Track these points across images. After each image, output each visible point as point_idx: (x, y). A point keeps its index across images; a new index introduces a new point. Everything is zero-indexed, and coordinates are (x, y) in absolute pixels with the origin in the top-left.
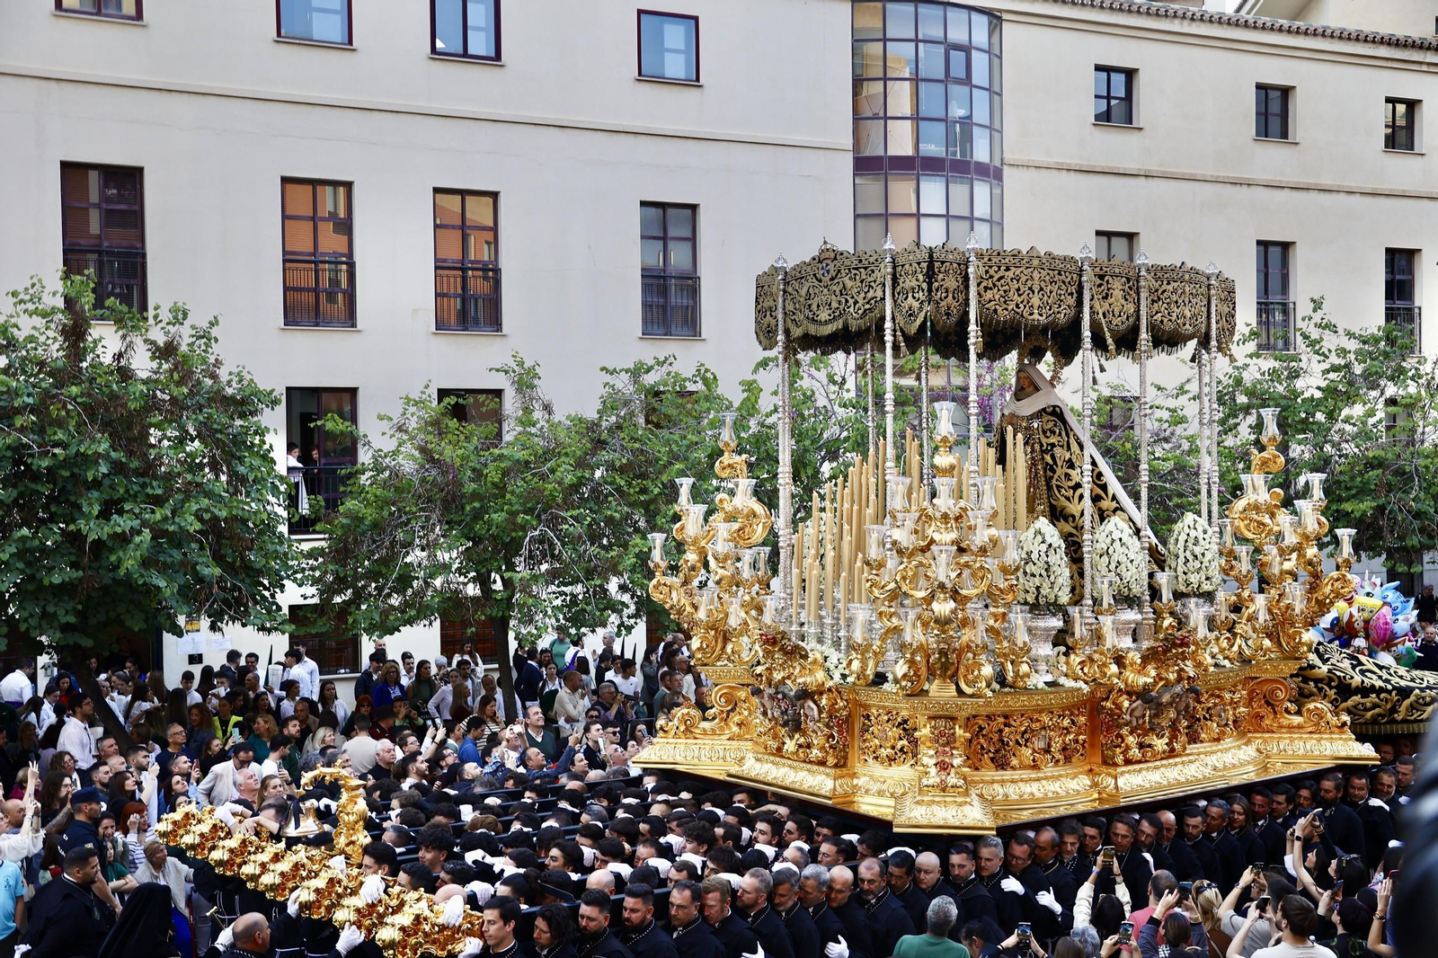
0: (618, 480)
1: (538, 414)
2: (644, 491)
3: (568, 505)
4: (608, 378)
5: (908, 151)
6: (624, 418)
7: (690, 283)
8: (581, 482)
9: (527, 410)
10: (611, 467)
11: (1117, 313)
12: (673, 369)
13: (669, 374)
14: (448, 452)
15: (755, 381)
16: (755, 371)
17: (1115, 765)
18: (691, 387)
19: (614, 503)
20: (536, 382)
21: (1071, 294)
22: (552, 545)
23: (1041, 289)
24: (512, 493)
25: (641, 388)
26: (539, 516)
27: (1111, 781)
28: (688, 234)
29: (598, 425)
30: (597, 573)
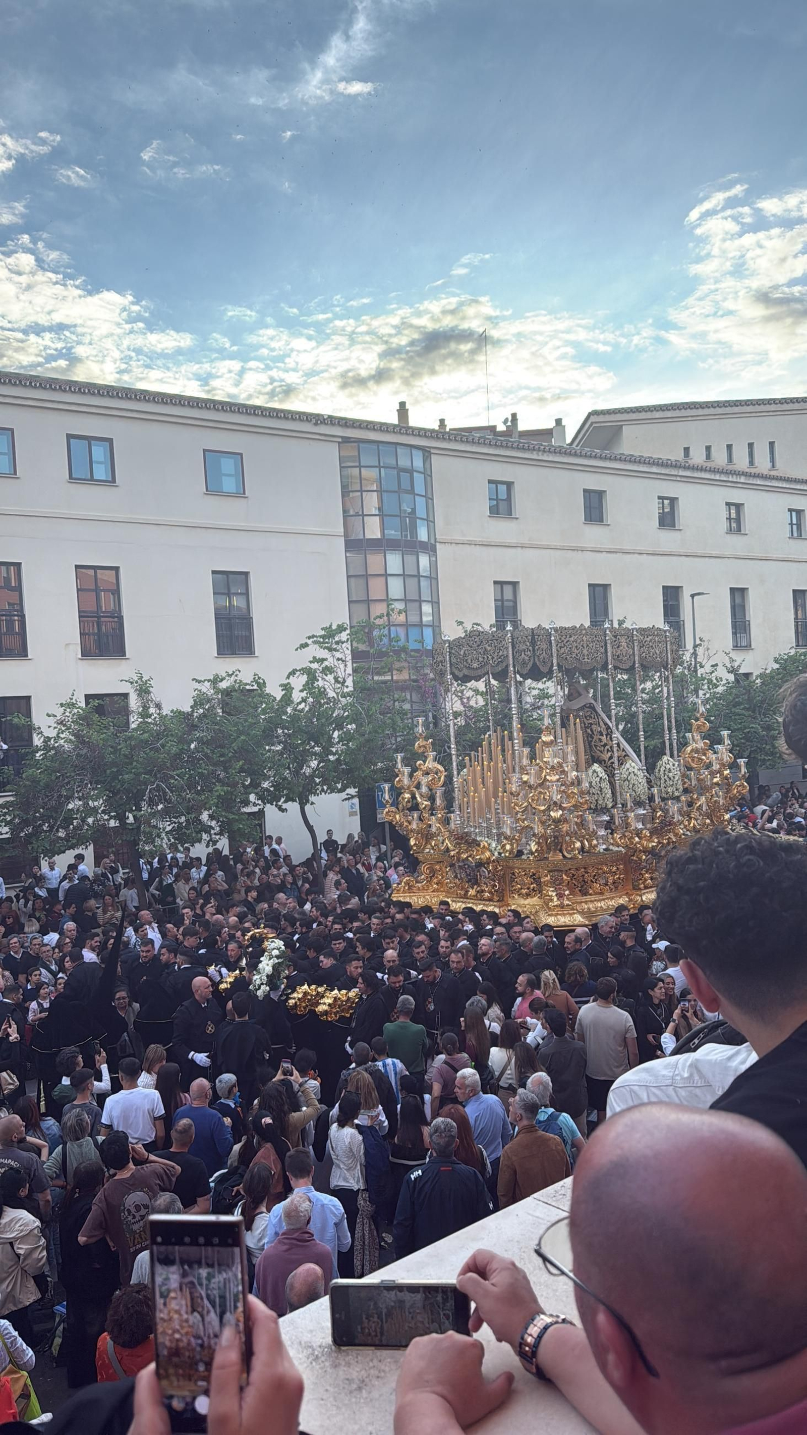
0: (206, 750)
1: (152, 710)
2: (222, 755)
3: (174, 767)
4: (197, 685)
5: (378, 535)
6: (208, 710)
7: (246, 621)
8: (182, 752)
9: (145, 708)
10: (200, 740)
12: (239, 678)
13: (235, 682)
14: (95, 737)
15: (289, 683)
16: (288, 677)
17: (640, 889)
18: (248, 688)
19: (203, 765)
20: (151, 689)
22: (165, 793)
24: (137, 761)
25: (218, 691)
26: (155, 775)
27: (639, 898)
28: (244, 591)
29: (192, 715)
30: (194, 809)
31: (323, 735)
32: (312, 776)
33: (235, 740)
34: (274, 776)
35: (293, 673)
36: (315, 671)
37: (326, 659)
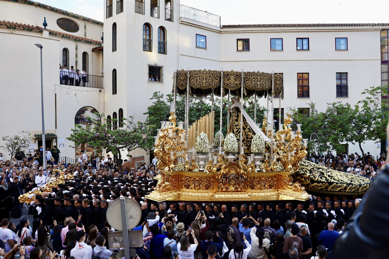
0: (329, 124)
1: (315, 112)
2: (334, 126)
3: (319, 129)
4: (328, 105)
6: (331, 113)
7: (346, 87)
8: (322, 125)
9: (313, 111)
10: (328, 121)
11: (232, 83)
12: (341, 103)
13: (340, 104)
14: (298, 119)
15: (358, 105)
16: (358, 103)
18: (344, 107)
19: (328, 129)
20: (315, 106)
21: (217, 80)
22: (316, 136)
23: (206, 78)
24: (309, 126)
25: (334, 107)
26: (314, 131)
28: (346, 78)
29: (326, 114)
30: (325, 141)
31: (368, 122)
32: (364, 135)
33: (339, 122)
34: (351, 133)
35: (360, 102)
36: (367, 101)
37: (371, 98)
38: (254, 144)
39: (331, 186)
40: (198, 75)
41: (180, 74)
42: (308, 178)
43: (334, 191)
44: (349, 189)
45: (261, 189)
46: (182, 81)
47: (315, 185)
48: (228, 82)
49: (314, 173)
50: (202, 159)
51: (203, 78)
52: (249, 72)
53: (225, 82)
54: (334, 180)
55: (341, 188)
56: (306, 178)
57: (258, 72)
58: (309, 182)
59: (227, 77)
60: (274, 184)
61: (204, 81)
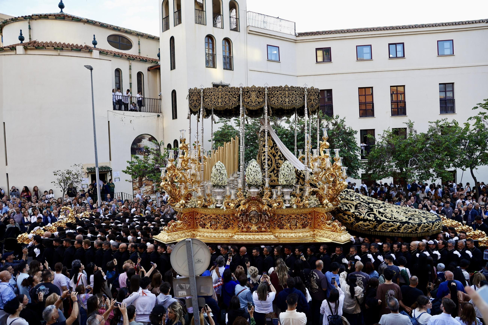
0: (432, 147)
1: (413, 133)
2: (439, 149)
3: (419, 153)
4: (430, 124)
6: (434, 133)
7: (452, 101)
8: (423, 148)
9: (411, 132)
10: (430, 144)
11: (253, 102)
12: (447, 121)
13: (445, 122)
14: (393, 142)
15: (468, 123)
16: (468, 120)
18: (451, 125)
19: (431, 152)
20: (413, 126)
21: (236, 98)
22: (416, 161)
23: (222, 97)
24: (407, 150)
25: (438, 126)
26: (413, 155)
28: (452, 90)
29: (428, 135)
30: (427, 168)
31: (482, 143)
32: (477, 159)
33: (444, 144)
34: (460, 158)
35: (470, 118)
36: (480, 118)
37: (486, 113)
38: (281, 174)
39: (380, 225)
40: (212, 94)
41: (192, 93)
42: (352, 216)
43: (384, 232)
44: (405, 229)
45: (291, 228)
46: (195, 101)
47: (361, 225)
48: (249, 100)
49: (360, 209)
50: (219, 194)
51: (218, 97)
52: (275, 87)
53: (245, 100)
54: (386, 217)
55: (393, 228)
56: (350, 215)
57: (286, 87)
58: (353, 220)
59: (247, 94)
60: (308, 223)
61: (220, 100)
